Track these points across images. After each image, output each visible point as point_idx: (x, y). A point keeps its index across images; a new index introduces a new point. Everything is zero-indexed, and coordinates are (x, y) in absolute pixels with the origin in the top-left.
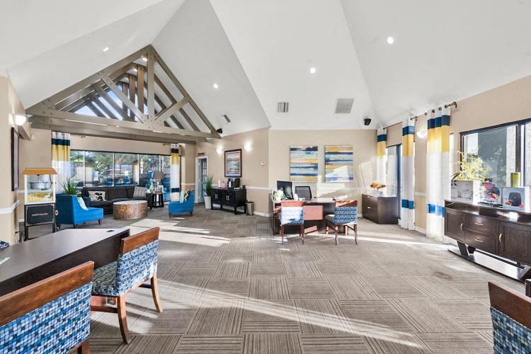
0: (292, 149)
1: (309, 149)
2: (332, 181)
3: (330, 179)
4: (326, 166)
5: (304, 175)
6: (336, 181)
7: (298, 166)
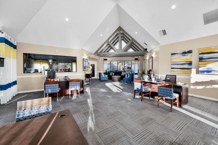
0: (172, 54)
1: (184, 53)
2: (205, 73)
3: (203, 72)
4: (200, 63)
5: (180, 69)
6: (210, 73)
7: (176, 63)
